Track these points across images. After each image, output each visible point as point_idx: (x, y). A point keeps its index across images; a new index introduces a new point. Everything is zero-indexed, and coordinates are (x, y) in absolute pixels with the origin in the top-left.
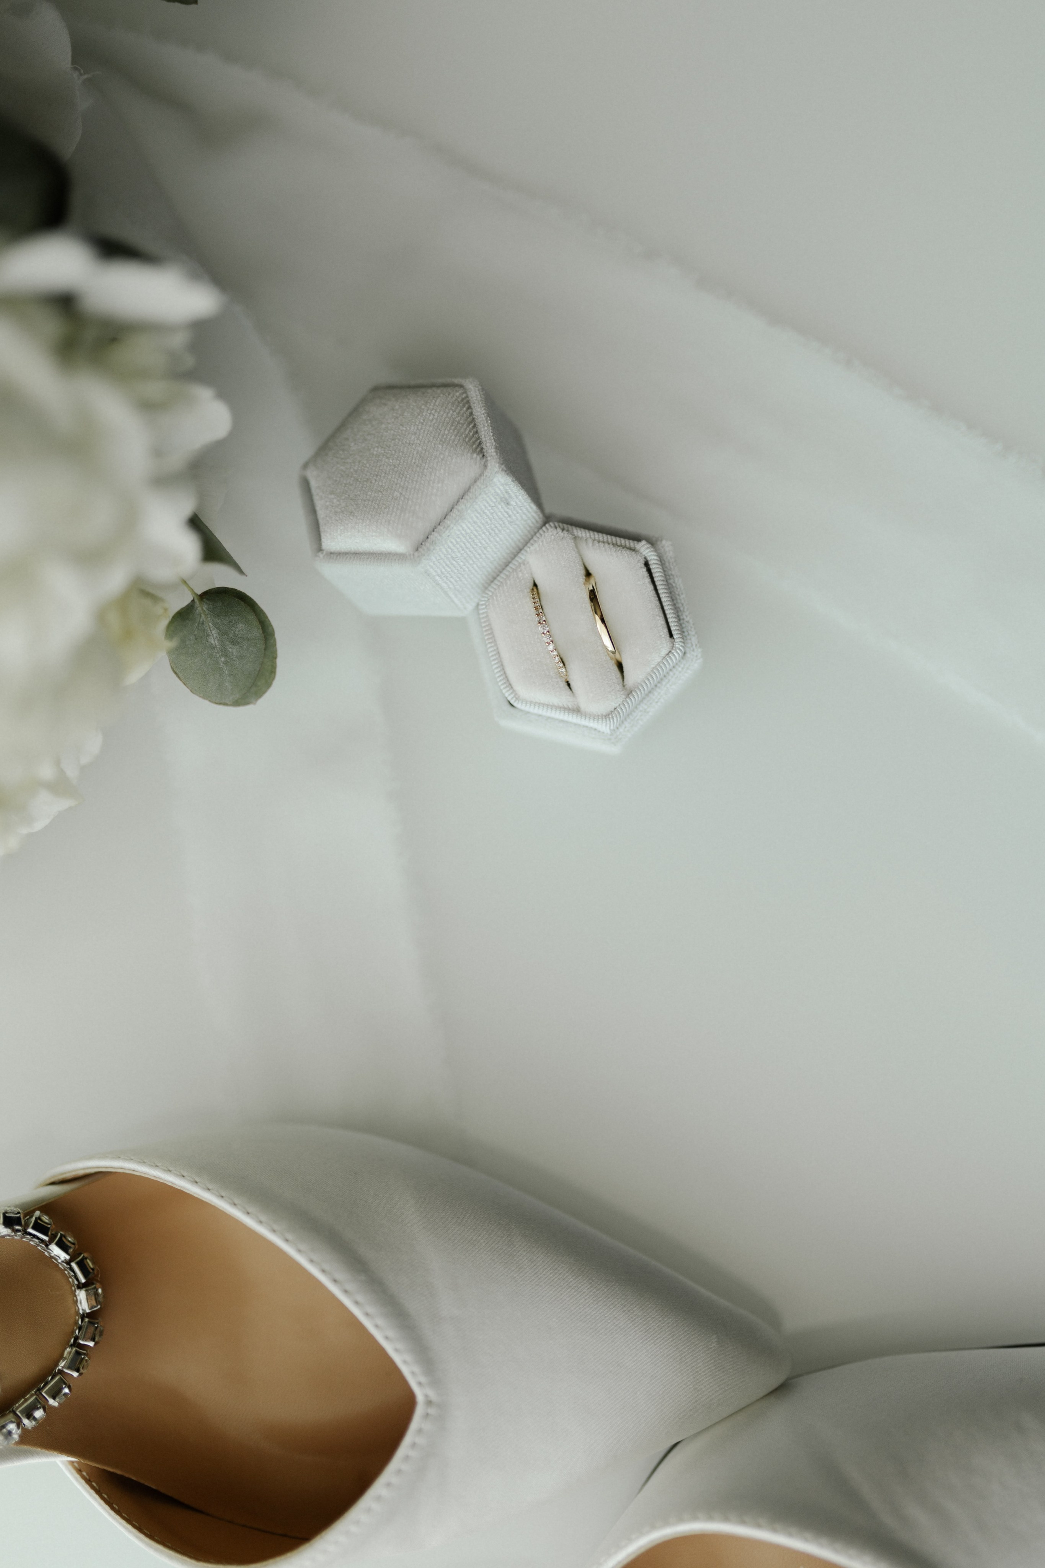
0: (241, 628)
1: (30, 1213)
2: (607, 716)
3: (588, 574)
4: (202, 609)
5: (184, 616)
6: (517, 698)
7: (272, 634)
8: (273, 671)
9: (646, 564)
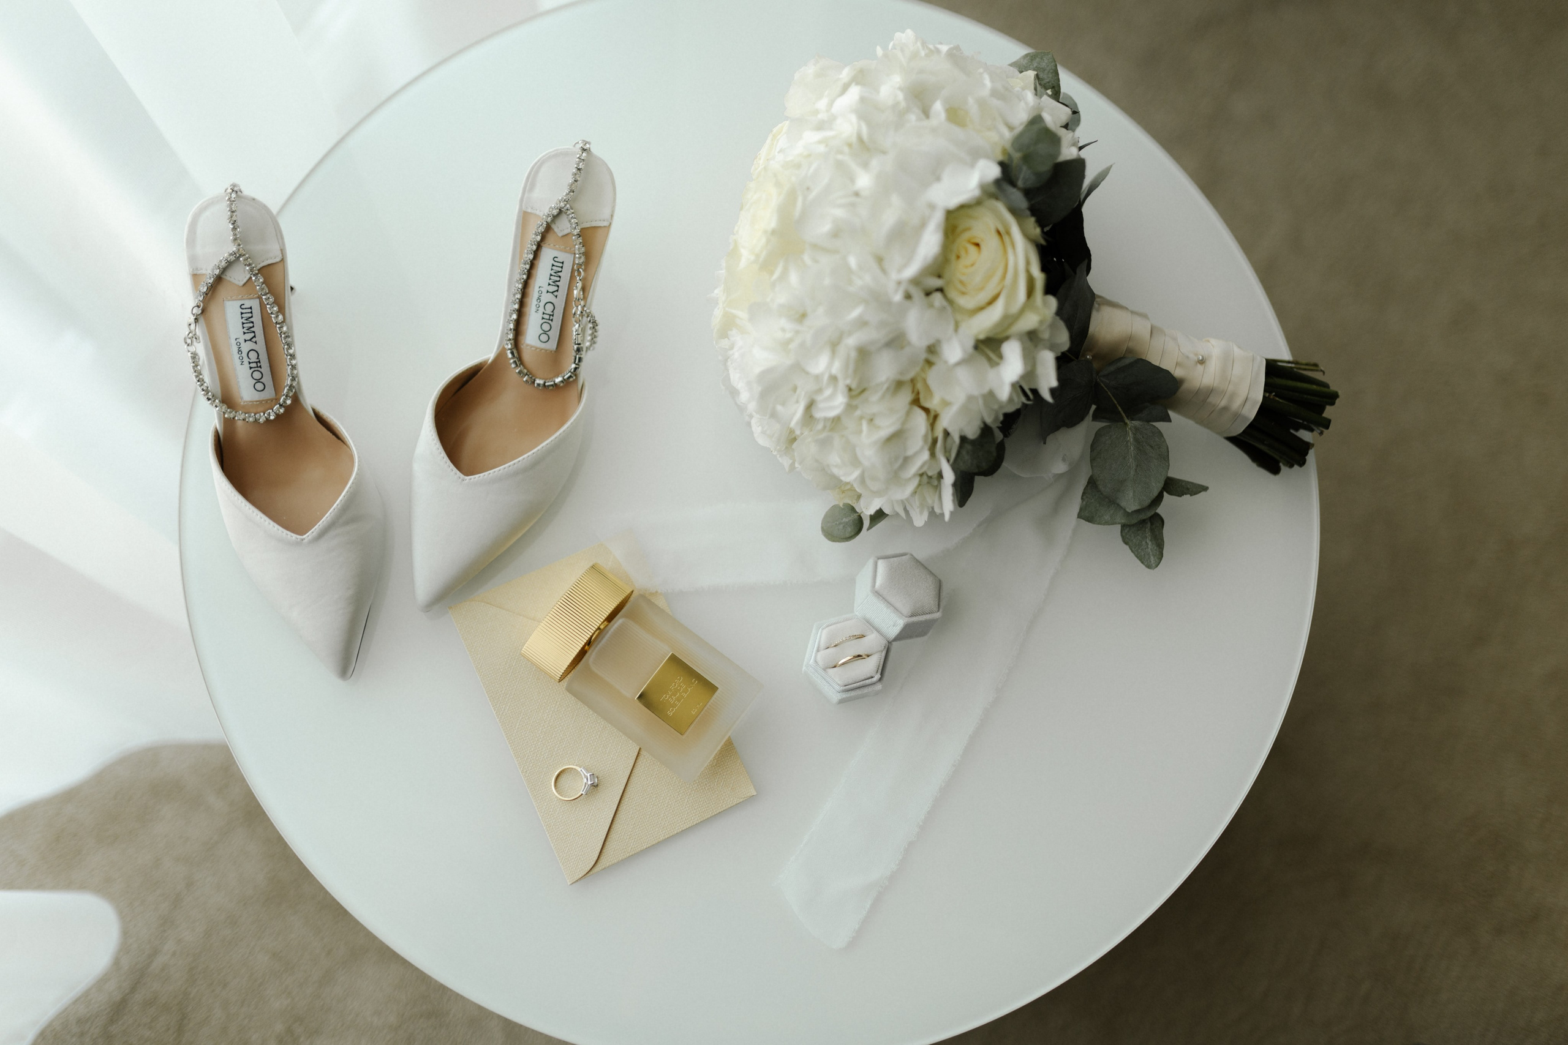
0: (849, 529)
1: (576, 375)
2: (816, 661)
3: (868, 656)
4: (855, 516)
5: (853, 509)
6: (823, 629)
7: (847, 541)
8: (834, 541)
9: (872, 677)
